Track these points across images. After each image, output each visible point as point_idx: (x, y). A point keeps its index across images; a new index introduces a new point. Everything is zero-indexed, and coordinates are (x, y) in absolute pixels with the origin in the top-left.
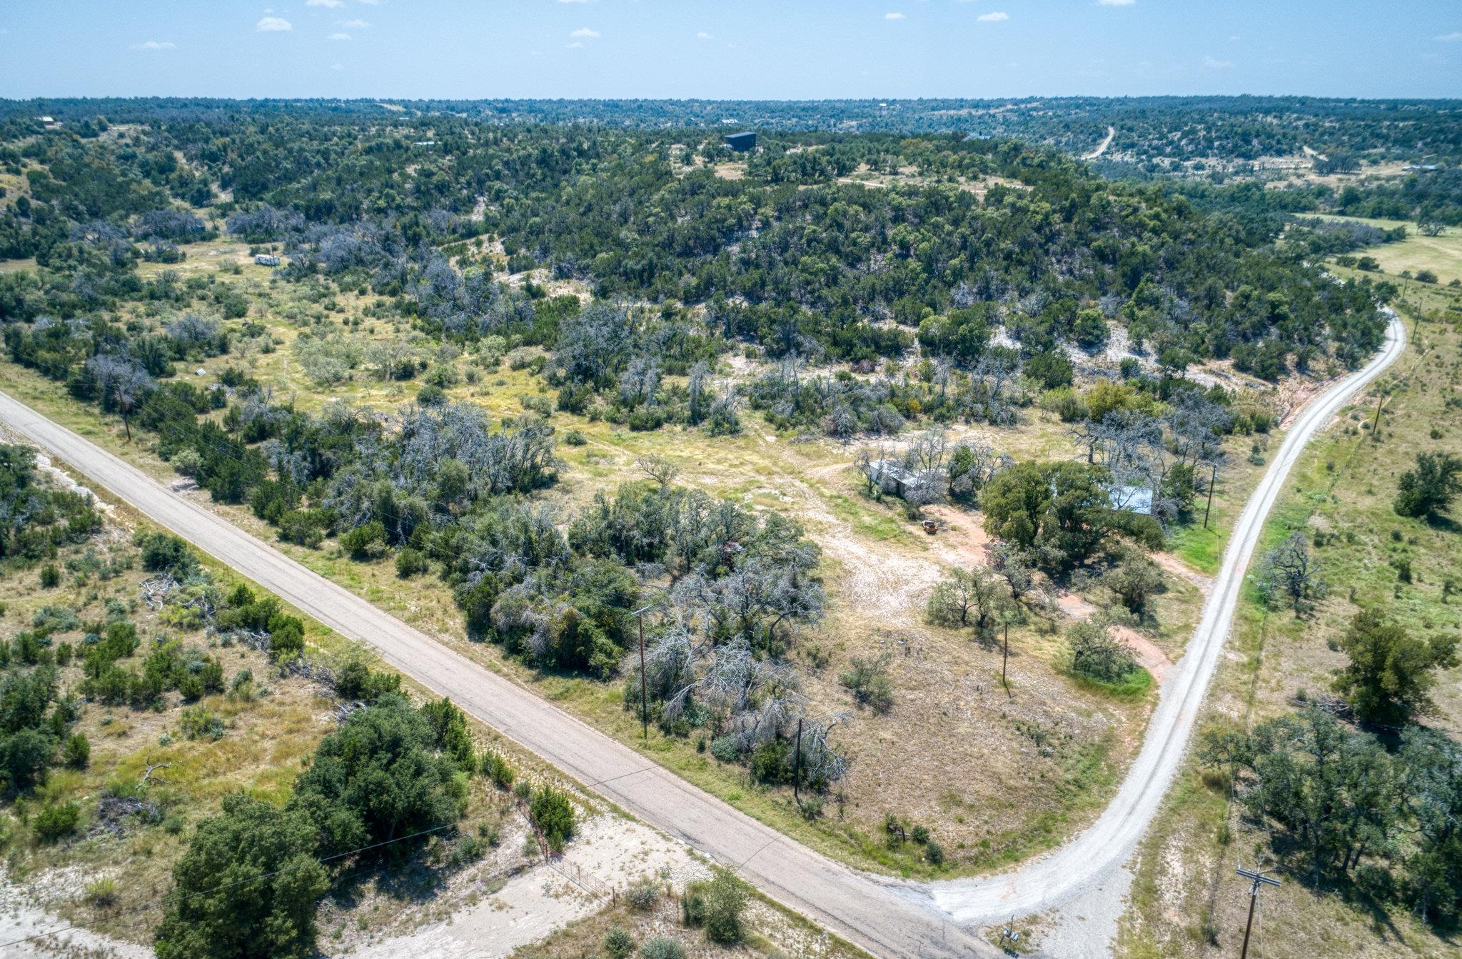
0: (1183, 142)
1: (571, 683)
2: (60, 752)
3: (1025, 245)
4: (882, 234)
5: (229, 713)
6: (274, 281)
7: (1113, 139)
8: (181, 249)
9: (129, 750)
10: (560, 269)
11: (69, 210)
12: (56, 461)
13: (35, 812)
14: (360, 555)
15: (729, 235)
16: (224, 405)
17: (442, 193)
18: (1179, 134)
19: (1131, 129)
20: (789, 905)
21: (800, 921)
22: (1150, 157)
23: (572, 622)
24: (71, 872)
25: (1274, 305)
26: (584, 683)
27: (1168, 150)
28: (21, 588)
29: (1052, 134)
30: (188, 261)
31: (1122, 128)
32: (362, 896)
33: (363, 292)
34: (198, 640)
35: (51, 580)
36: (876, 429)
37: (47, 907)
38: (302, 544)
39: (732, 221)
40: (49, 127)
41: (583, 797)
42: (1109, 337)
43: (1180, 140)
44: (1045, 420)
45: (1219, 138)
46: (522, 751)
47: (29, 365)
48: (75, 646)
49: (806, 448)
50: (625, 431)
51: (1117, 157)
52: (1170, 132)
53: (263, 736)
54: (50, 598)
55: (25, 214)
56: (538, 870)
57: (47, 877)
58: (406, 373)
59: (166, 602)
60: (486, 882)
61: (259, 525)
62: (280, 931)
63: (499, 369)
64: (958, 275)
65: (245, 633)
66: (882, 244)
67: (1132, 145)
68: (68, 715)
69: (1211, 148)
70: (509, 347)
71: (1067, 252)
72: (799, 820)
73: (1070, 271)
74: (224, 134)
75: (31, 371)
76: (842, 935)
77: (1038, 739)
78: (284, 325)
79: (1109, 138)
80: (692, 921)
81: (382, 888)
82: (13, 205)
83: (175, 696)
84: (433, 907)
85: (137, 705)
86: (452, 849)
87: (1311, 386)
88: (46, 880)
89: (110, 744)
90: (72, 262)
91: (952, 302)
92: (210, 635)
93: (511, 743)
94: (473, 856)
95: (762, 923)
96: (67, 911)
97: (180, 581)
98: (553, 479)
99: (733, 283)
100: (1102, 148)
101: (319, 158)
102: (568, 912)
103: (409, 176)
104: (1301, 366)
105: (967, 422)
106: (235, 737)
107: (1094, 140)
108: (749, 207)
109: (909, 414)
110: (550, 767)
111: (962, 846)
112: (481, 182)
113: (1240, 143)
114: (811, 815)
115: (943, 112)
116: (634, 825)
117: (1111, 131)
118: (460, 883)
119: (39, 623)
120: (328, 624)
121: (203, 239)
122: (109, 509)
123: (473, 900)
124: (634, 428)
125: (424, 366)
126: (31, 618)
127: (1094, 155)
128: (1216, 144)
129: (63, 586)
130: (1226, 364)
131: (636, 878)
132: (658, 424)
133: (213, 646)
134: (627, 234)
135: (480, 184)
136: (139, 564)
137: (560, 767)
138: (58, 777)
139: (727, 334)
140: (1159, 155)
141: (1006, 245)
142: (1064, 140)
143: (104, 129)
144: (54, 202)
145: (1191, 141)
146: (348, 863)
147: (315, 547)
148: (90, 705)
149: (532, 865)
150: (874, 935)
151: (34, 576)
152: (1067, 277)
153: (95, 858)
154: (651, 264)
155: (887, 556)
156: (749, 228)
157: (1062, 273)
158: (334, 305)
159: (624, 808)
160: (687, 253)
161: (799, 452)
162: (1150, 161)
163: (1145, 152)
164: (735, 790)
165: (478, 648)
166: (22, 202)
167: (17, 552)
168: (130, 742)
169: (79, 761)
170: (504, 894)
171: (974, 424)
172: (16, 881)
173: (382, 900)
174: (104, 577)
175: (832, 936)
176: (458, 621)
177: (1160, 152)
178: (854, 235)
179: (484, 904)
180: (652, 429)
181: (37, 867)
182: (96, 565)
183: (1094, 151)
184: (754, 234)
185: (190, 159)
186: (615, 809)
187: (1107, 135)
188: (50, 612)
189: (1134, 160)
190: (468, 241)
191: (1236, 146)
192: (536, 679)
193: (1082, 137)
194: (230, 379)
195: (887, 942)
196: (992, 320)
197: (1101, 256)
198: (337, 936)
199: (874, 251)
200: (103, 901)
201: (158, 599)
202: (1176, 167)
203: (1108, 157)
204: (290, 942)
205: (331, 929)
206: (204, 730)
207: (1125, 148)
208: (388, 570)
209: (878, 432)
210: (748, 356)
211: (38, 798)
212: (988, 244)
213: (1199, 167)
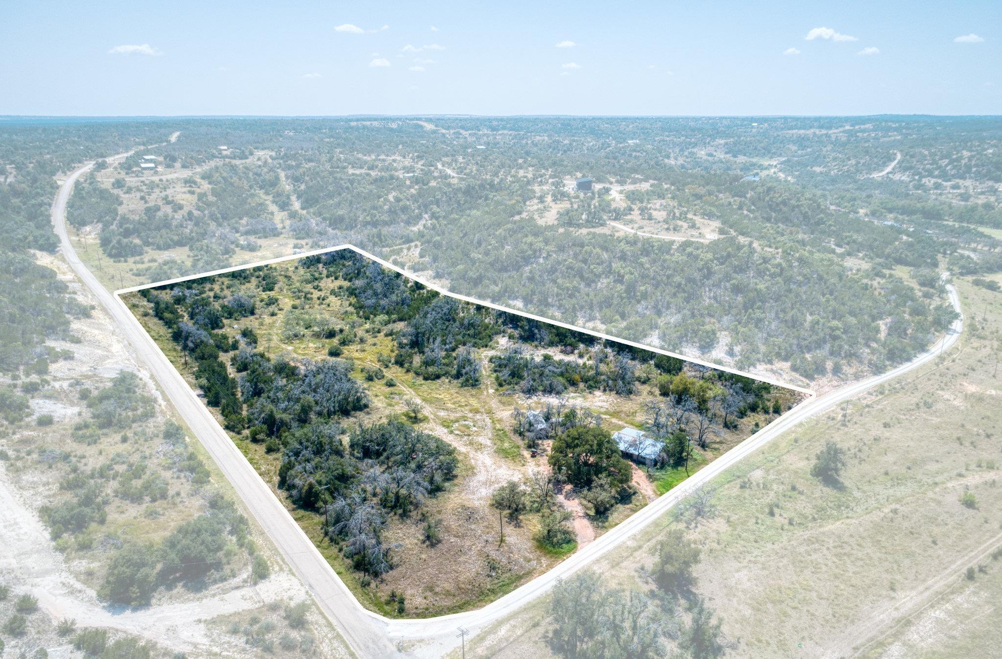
0: (949, 168)
1: (307, 513)
2: (97, 516)
3: (690, 280)
4: (610, 266)
5: (165, 509)
6: (296, 268)
7: (898, 163)
8: (260, 242)
9: (122, 519)
10: (437, 273)
11: (213, 217)
12: (152, 377)
13: (81, 537)
14: (255, 440)
15: (527, 260)
16: (237, 349)
17: (403, 212)
18: (947, 161)
19: (912, 156)
20: (331, 619)
21: (329, 625)
22: (921, 177)
23: (311, 486)
24: (84, 562)
25: (833, 329)
26: (312, 515)
27: (937, 173)
28: (113, 443)
29: (855, 157)
30: (261, 250)
31: (907, 154)
32: (176, 587)
33: (336, 278)
34: (167, 475)
35: (124, 440)
36: (550, 390)
37: (71, 573)
38: (233, 431)
39: (530, 252)
40: (224, 153)
41: (281, 563)
42: (718, 343)
43: (946, 166)
44: (651, 393)
45: (976, 165)
46: (269, 541)
47: (161, 318)
48: (121, 471)
49: (504, 399)
50: (420, 380)
51: (897, 177)
52: (940, 159)
53: (173, 520)
54: (121, 448)
55: (190, 219)
56: (245, 589)
57: (76, 562)
58: (331, 335)
59: (164, 455)
60: (223, 590)
61: (221, 418)
62: (134, 593)
63: (379, 335)
64: (645, 296)
65: (188, 474)
66: (609, 272)
67: (911, 168)
68: (106, 503)
69: (969, 172)
70: (387, 323)
71: (717, 285)
72: (359, 587)
73: (715, 298)
74: (310, 160)
75: (161, 322)
76: (341, 632)
77: (493, 568)
78: (289, 297)
79: (896, 162)
80: (287, 617)
81: (184, 586)
82: (186, 214)
83: (148, 499)
84: (199, 595)
85: (132, 501)
86: (216, 575)
87: (836, 384)
88: (75, 564)
89: (116, 516)
90: (202, 252)
91: (637, 312)
92: (174, 473)
93: (267, 537)
94: (223, 579)
95: (317, 623)
96: (77, 576)
97: (174, 445)
98: (366, 406)
99: (518, 292)
100: (889, 169)
101: (349, 184)
102: (247, 606)
103: (389, 201)
104: (837, 370)
105: (605, 390)
106: (162, 519)
107: (884, 163)
108: (542, 245)
109: (573, 383)
110: (276, 549)
111: (417, 608)
112: (426, 206)
113: (993, 169)
114: (365, 585)
115: (794, 131)
116: (293, 578)
117: (899, 156)
118: (213, 589)
119: (113, 460)
120: (224, 472)
121: (274, 236)
122: (163, 403)
123: (214, 595)
124: (426, 379)
125: (341, 331)
126: (111, 456)
127: (881, 174)
128: (974, 169)
129: (128, 443)
130: (787, 365)
131: (279, 598)
132: (438, 377)
133: (173, 478)
134: (475, 255)
135: (426, 207)
136: (161, 435)
137: (280, 550)
138: (93, 526)
139: (504, 323)
140: (928, 176)
141: (677, 279)
142: (862, 161)
143: (251, 154)
144: (206, 212)
145: (954, 167)
146: (178, 575)
147: (239, 433)
148: (116, 499)
149: (243, 586)
150: (353, 635)
151: (118, 437)
152: (712, 301)
153: (94, 558)
154: (481, 275)
155: (500, 467)
156: (540, 257)
157: (710, 298)
158: (318, 286)
159: (294, 570)
160: (504, 269)
161: (500, 402)
162: (920, 180)
163: (919, 174)
164: (342, 570)
165: (279, 491)
166: (190, 213)
167: (116, 425)
168: (123, 516)
169: (102, 522)
170: (226, 596)
171: (608, 392)
172: (66, 562)
173: (182, 590)
174: (146, 440)
175: (338, 633)
176: (276, 479)
177: (930, 174)
178: (592, 267)
179: (217, 598)
180: (434, 380)
181: (74, 558)
182: (145, 434)
183: (882, 171)
184: (541, 260)
185: (287, 177)
186: (290, 570)
187: (895, 159)
188: (118, 455)
189: (908, 179)
190: (403, 246)
191: (989, 171)
192: (294, 510)
193: (875, 160)
194: (246, 333)
195: (356, 638)
196: (653, 326)
197: (737, 289)
198: (160, 599)
199: (604, 276)
200: (90, 574)
201: (161, 454)
202: (937, 186)
203: (890, 176)
204: (137, 597)
205: (159, 597)
206: (151, 514)
207: (906, 169)
208: (261, 449)
209: (550, 392)
210: (510, 338)
211: (83, 533)
212: (668, 277)
213: (956, 187)
